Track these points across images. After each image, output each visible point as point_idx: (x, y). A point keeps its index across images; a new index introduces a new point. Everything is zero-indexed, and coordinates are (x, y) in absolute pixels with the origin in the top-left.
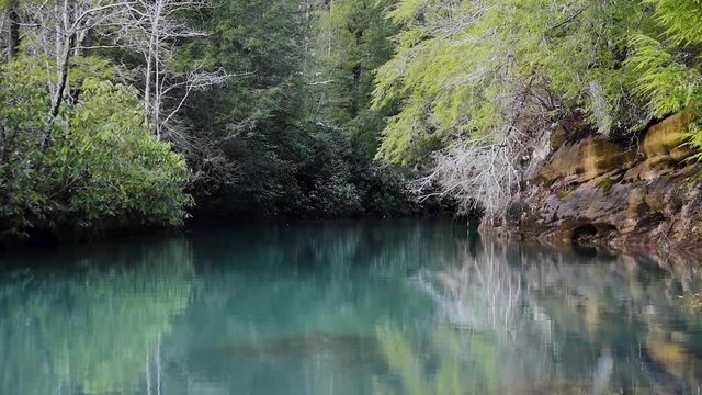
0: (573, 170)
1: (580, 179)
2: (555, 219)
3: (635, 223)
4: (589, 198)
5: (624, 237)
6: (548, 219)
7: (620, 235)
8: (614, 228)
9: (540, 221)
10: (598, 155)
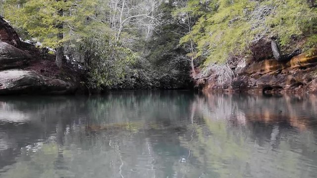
0: (259, 70)
1: (262, 73)
2: (255, 85)
3: (289, 86)
4: (269, 78)
5: (286, 90)
6: (252, 86)
7: (284, 89)
8: (281, 88)
9: (249, 86)
10: (270, 65)
